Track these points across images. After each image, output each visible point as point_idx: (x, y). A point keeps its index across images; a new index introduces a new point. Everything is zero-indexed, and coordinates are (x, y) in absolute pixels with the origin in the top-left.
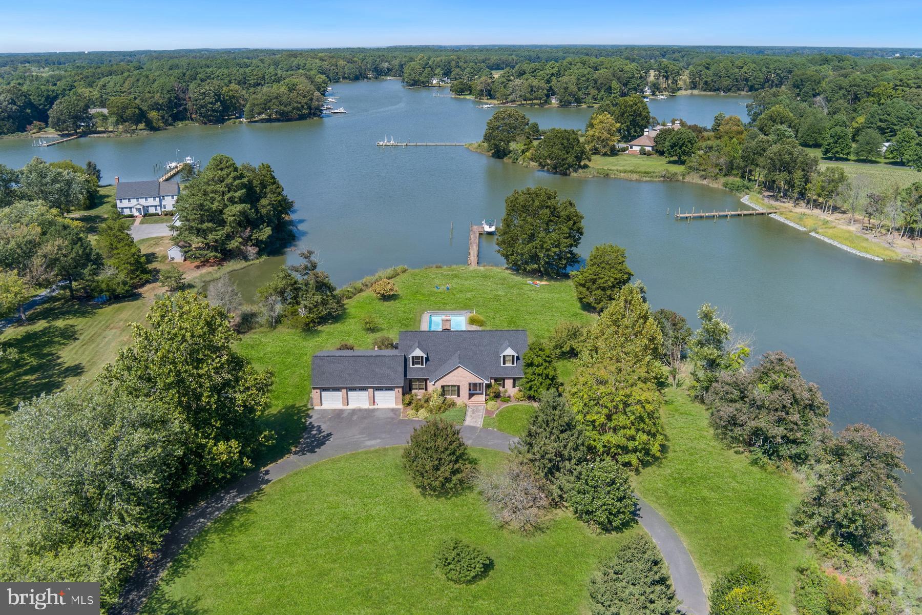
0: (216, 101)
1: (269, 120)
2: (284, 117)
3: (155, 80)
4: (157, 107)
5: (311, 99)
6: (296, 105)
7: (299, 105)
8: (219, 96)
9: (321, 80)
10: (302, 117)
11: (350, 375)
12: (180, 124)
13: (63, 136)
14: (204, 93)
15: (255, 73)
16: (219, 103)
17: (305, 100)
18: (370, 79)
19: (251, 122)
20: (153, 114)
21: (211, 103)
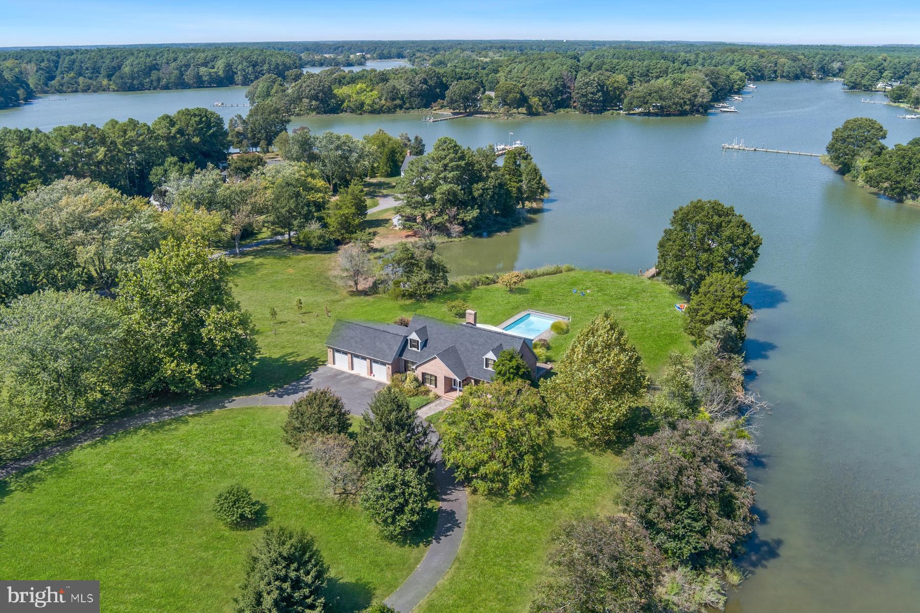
0: (598, 91)
1: (648, 114)
2: (663, 112)
3: (549, 68)
4: (541, 93)
5: (695, 96)
6: (677, 100)
7: (682, 101)
8: (602, 87)
9: (738, 77)
10: (683, 113)
11: (356, 342)
12: (562, 111)
13: (454, 114)
14: (587, 83)
15: (658, 66)
16: (600, 94)
17: (689, 96)
18: (813, 79)
19: (629, 114)
20: (534, 100)
21: (593, 93)
